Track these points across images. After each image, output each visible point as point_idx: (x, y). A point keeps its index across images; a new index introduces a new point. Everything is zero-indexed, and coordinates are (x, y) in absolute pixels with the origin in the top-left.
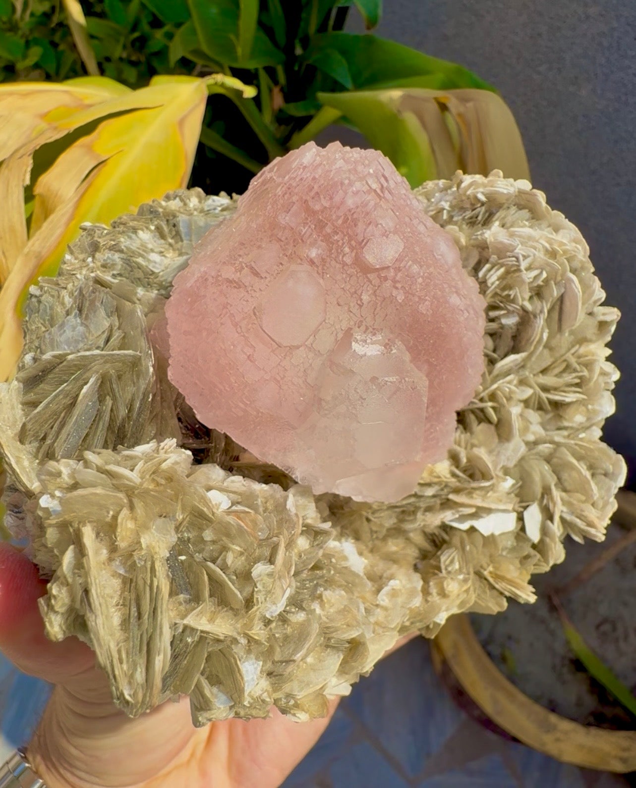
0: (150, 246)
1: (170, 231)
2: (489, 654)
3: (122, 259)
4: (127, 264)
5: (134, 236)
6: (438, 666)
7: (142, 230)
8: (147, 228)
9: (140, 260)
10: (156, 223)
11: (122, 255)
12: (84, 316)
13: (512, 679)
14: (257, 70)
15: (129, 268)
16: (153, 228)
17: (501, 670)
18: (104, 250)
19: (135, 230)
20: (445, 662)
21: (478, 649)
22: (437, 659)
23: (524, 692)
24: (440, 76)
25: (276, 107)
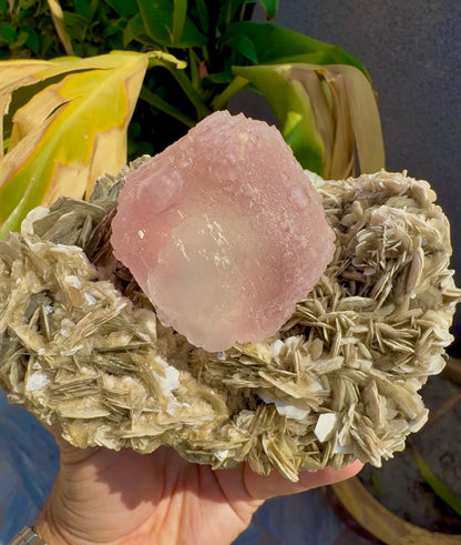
14: (187, 49)
24: (321, 54)
25: (202, 76)
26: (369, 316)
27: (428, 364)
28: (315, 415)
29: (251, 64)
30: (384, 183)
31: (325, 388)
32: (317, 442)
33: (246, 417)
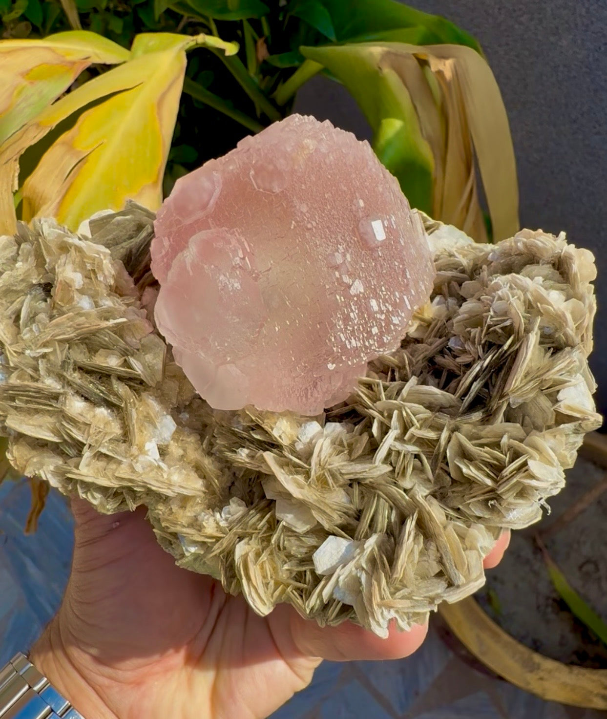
14: (241, 21)
24: (421, 29)
25: (261, 59)
26: (445, 419)
27: (508, 510)
28: (322, 534)
30: (525, 244)
31: (351, 502)
32: (313, 572)
33: (235, 508)
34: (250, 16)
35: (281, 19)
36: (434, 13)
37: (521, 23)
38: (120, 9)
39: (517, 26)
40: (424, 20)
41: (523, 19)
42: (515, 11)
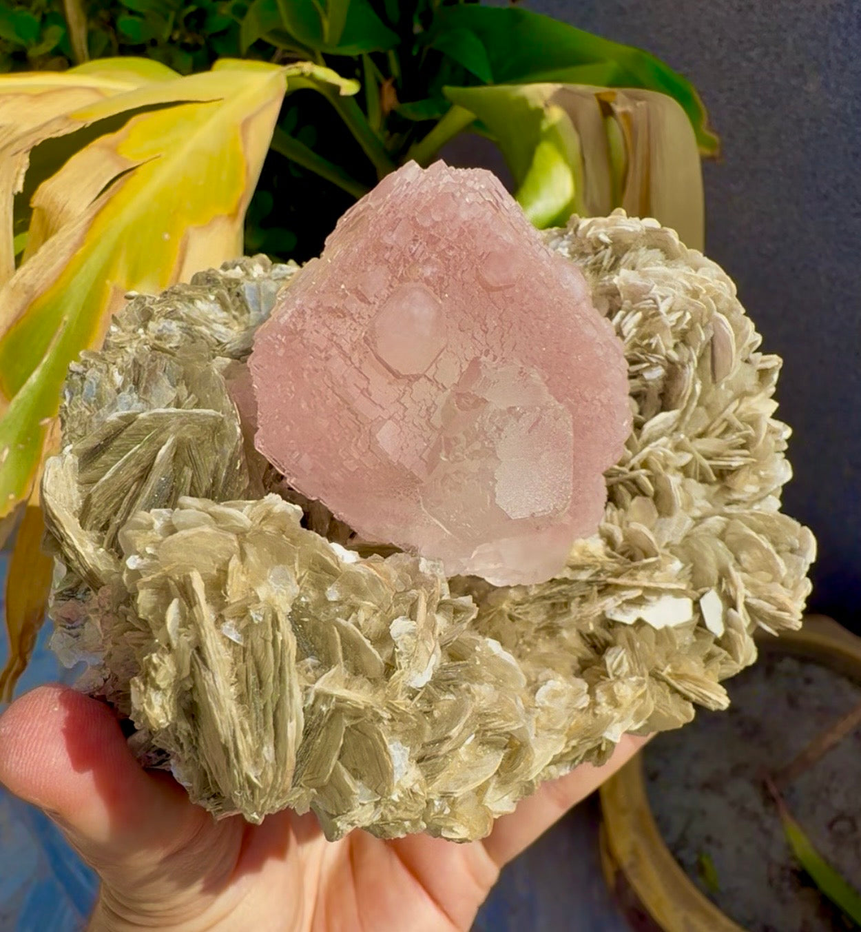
0: (211, 317)
1: (233, 302)
2: (681, 863)
3: (181, 328)
4: (188, 334)
5: (191, 305)
6: (611, 880)
7: (200, 300)
8: (206, 298)
9: (203, 329)
10: (216, 292)
11: (181, 324)
12: (142, 389)
13: (713, 898)
14: (360, 57)
15: (190, 339)
16: (212, 297)
17: (697, 886)
18: (159, 318)
19: (191, 300)
20: (619, 873)
21: (666, 855)
22: (609, 869)
23: (729, 915)
24: (612, 66)
25: (387, 109)
29: (478, 82)
34: (372, 50)
35: (415, 53)
36: (628, 44)
37: (750, 60)
38: (188, 40)
39: (744, 64)
40: (615, 53)
41: (753, 54)
42: (741, 42)
